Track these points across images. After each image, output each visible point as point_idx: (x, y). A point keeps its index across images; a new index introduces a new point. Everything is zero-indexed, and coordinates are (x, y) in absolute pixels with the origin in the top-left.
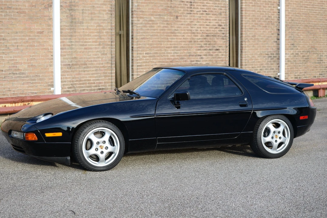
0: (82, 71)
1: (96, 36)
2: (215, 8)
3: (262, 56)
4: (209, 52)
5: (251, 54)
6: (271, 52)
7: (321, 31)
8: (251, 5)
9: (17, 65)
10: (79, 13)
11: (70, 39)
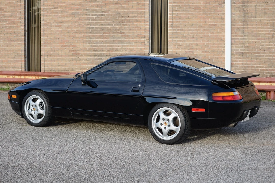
0: (254, 59)
1: (269, 28)
9: (193, 51)
10: (252, 8)
11: (243, 31)
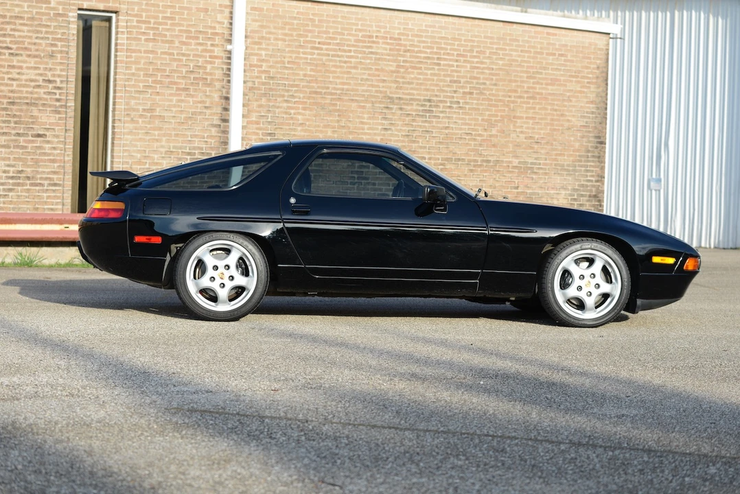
2: (37, 41)
3: (172, 156)
4: (16, 140)
5: (139, 151)
6: (202, 149)
7: (364, 107)
8: (143, 38)
